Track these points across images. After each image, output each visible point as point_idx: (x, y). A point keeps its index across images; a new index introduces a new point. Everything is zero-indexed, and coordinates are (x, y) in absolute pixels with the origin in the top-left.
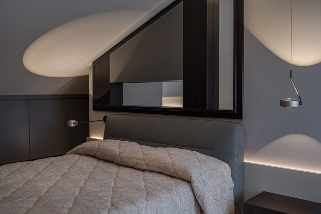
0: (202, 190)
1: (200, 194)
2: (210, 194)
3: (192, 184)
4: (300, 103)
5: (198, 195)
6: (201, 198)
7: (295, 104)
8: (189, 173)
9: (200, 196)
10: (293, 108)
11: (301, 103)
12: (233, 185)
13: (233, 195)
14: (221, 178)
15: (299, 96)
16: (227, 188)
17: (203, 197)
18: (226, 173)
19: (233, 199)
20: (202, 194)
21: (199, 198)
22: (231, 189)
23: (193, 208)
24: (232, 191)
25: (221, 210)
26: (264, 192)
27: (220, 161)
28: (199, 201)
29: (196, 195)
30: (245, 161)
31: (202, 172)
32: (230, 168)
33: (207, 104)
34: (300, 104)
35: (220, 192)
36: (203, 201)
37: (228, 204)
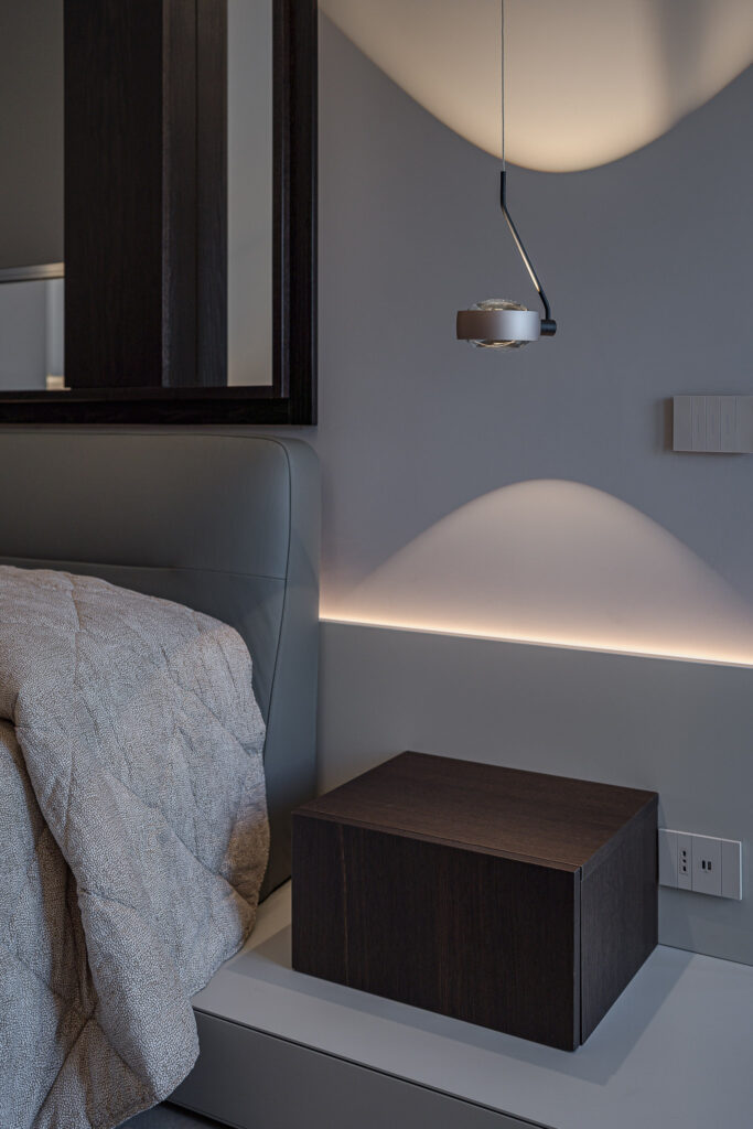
0: (66, 762)
1: (58, 782)
2: (124, 778)
3: (19, 735)
4: (547, 327)
5: (49, 791)
6: (60, 803)
7: (520, 325)
8: (11, 676)
9: (54, 791)
10: (516, 345)
11: (550, 327)
12: (263, 726)
13: (260, 778)
14: (195, 698)
15: (541, 294)
16: (229, 746)
17: (71, 796)
18: (223, 673)
19: (263, 797)
20: (65, 782)
21: (50, 804)
22: (248, 748)
23: (20, 858)
24: (257, 758)
25: (187, 858)
26: (407, 755)
27: (200, 616)
28: (50, 818)
29: (35, 787)
30: (325, 615)
31: (83, 667)
32: (244, 647)
33: (166, 362)
34: (544, 332)
35: (185, 766)
36: (69, 819)
37: (233, 821)
